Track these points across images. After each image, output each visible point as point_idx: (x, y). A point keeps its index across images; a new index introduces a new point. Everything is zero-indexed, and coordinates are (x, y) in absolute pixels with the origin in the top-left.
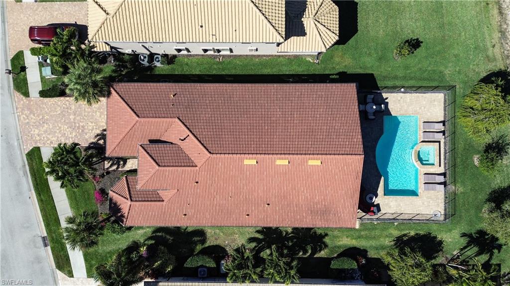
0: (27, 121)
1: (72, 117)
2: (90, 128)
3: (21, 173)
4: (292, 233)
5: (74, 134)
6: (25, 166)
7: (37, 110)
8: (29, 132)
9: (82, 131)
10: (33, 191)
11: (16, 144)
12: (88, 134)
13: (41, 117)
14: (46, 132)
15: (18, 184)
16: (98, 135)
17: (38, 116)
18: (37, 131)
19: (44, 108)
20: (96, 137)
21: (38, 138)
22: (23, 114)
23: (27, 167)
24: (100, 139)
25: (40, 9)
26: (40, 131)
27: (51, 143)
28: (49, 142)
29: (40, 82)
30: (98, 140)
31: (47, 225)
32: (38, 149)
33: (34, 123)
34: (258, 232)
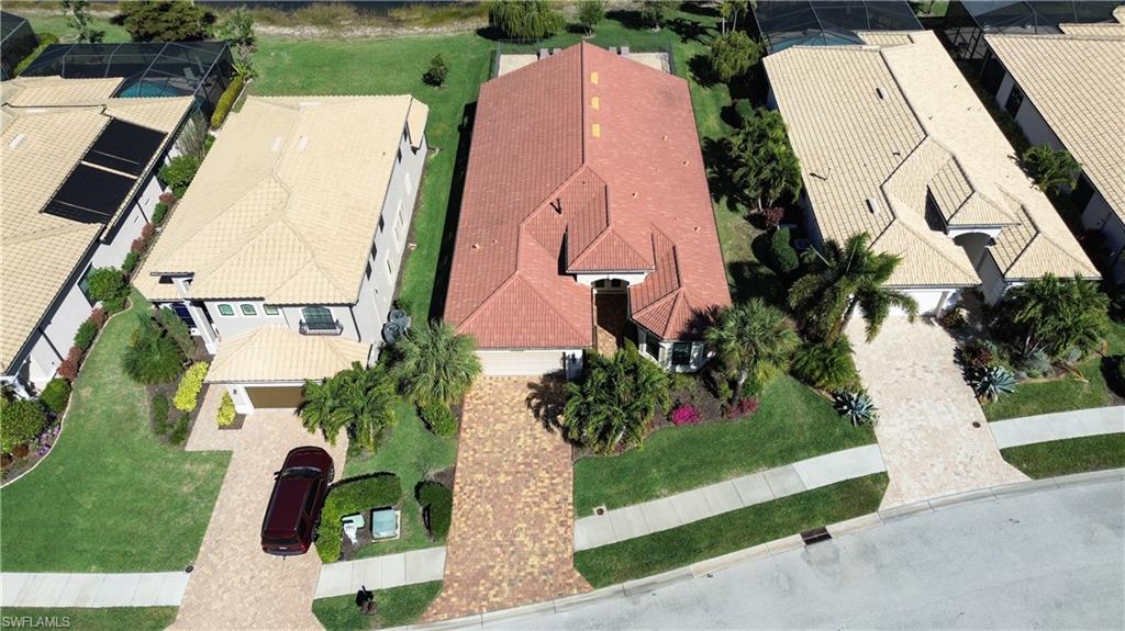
0: (505, 585)
1: (502, 479)
2: (530, 441)
3: (645, 599)
4: (711, 167)
5: (543, 474)
6: (625, 592)
7: (477, 561)
8: (535, 580)
9: (536, 457)
10: (692, 567)
11: (566, 615)
12: (545, 445)
13: (498, 550)
14: (535, 538)
15: (676, 607)
16: (547, 426)
17: (494, 556)
18: (534, 560)
19: (475, 543)
20: (550, 430)
21: (551, 557)
22: (485, 598)
23: (629, 584)
24: (556, 423)
25: (213, 558)
26: (532, 553)
27: (562, 524)
28: (561, 530)
29: (408, 553)
30: (559, 426)
31: (774, 532)
32: (579, 556)
33: (512, 566)
34: (717, 201)
